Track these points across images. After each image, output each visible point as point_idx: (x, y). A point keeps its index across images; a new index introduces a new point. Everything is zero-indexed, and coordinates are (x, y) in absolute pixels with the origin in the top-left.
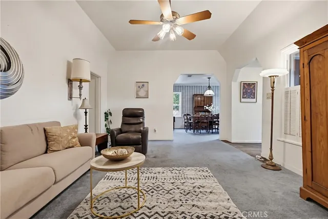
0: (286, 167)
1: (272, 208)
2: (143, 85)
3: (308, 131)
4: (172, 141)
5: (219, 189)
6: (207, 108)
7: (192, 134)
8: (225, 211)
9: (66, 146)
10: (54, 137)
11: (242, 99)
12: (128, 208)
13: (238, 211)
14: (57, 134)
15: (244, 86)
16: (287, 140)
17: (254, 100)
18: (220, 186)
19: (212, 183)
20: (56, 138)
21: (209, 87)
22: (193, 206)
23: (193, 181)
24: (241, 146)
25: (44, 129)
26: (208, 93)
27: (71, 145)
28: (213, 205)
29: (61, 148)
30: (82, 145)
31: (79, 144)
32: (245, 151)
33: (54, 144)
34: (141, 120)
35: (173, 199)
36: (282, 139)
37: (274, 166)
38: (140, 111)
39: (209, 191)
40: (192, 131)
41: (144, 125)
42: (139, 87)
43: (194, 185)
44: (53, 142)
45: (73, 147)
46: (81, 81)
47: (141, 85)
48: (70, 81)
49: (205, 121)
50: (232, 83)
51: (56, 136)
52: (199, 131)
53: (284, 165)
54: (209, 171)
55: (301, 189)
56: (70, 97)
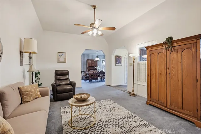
0: (138, 94)
1: (141, 110)
2: (63, 55)
3: (149, 80)
4: (81, 87)
5: (120, 107)
6: (96, 68)
7: (88, 83)
8: (128, 114)
9: (35, 98)
10: (27, 93)
11: (116, 64)
12: (90, 123)
13: (132, 113)
14: (28, 91)
15: (117, 58)
16: (138, 83)
17: (121, 65)
18: (120, 106)
19: (116, 105)
20: (28, 93)
21: (97, 56)
22: (116, 115)
23: (108, 106)
24: (117, 87)
25: (18, 88)
26: (97, 59)
27: (37, 97)
28: (122, 113)
29: (32, 99)
30: (42, 96)
31: (40, 96)
32: (120, 90)
33: (27, 97)
34: (67, 77)
35: (106, 115)
36: (136, 83)
37: (134, 94)
38: (66, 72)
39: (118, 108)
40: (88, 81)
41: (69, 80)
42: (60, 55)
43: (110, 107)
44: (26, 96)
45: (38, 98)
46: (30, 53)
47: (61, 54)
48: (21, 53)
49: (96, 75)
50: (112, 56)
51: (27, 92)
52: (92, 81)
53: (137, 93)
54: (112, 101)
55: (147, 102)
56: (22, 64)
